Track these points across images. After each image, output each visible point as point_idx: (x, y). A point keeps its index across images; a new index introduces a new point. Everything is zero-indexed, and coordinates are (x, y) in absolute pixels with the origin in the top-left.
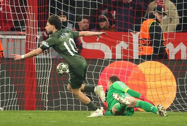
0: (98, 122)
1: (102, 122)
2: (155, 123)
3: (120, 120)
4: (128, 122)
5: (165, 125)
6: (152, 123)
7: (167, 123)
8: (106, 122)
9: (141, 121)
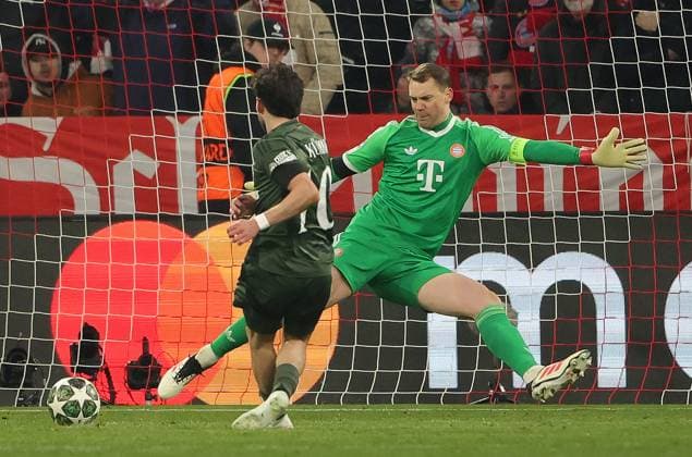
0: (53, 448)
1: (68, 447)
2: (263, 447)
3: (134, 438)
4: (164, 444)
5: (297, 452)
6: (250, 447)
7: (307, 447)
8: (81, 449)
9: (211, 442)
